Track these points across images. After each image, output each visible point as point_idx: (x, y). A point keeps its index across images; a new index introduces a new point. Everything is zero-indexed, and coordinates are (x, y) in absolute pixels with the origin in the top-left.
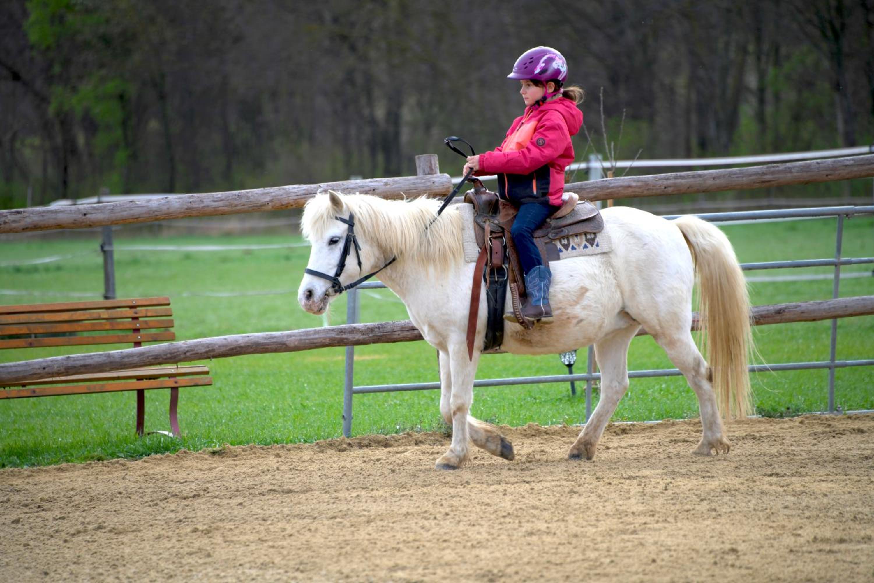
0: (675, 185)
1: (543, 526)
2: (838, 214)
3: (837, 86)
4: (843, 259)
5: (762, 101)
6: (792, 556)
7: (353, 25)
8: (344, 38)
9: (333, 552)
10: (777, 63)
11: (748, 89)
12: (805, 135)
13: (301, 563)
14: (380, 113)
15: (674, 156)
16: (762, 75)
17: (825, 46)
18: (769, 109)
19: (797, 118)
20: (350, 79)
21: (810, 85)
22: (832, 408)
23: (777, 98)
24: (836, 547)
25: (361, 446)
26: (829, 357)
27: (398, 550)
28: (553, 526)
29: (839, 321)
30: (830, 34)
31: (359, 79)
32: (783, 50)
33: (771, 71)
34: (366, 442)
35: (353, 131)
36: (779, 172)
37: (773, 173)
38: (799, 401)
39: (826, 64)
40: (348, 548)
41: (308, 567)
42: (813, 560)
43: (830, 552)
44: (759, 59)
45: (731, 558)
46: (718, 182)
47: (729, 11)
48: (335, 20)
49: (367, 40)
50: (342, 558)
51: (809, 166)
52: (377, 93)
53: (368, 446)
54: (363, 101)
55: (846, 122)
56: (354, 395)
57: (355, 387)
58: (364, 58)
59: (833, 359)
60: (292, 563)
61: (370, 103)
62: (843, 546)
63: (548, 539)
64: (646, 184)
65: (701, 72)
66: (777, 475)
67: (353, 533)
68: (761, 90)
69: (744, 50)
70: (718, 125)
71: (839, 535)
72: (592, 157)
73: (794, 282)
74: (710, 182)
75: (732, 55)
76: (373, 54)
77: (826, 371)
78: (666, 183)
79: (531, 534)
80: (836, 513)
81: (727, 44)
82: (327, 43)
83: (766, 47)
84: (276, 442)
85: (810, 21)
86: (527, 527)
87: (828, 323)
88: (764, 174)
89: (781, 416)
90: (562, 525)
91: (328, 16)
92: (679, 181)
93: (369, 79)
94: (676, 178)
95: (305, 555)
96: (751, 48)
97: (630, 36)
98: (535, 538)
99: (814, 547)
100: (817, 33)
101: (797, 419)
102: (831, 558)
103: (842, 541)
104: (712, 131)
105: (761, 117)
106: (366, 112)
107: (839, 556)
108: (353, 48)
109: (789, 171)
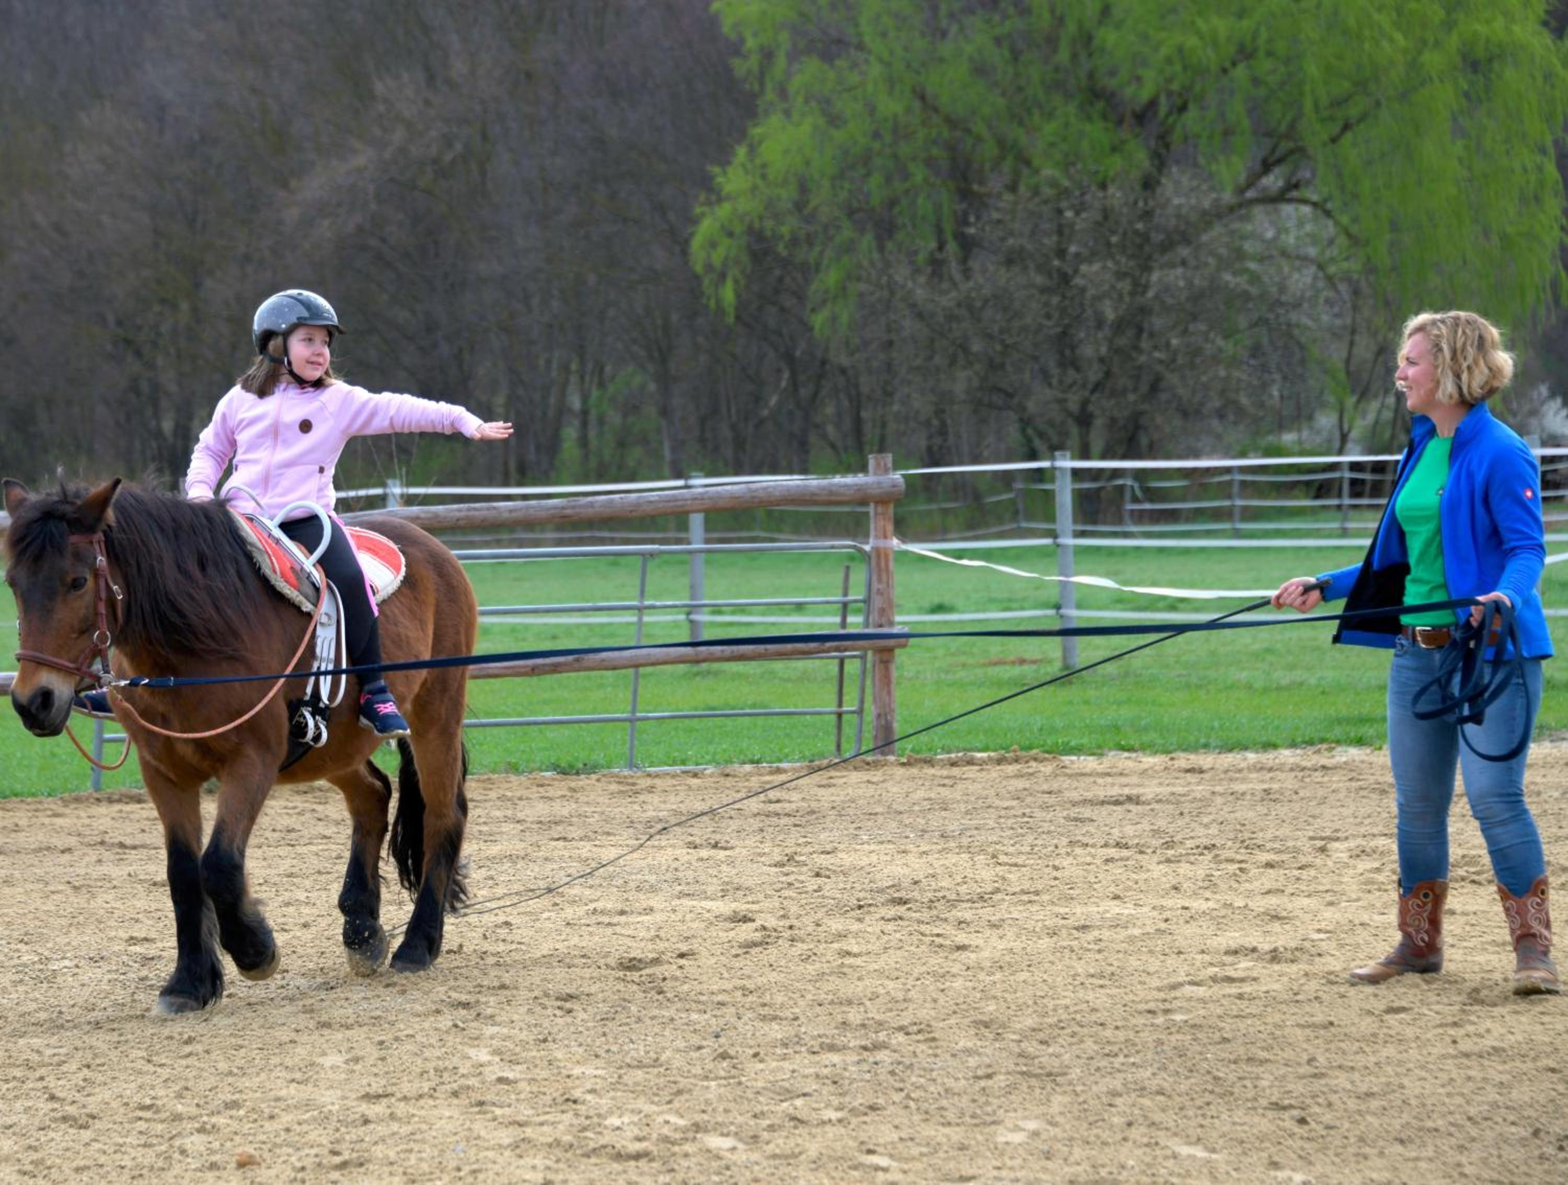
0: (467, 518)
1: (302, 896)
2: (642, 554)
3: (665, 412)
4: (647, 603)
5: (584, 424)
6: (568, 930)
7: (139, 328)
8: (128, 342)
9: (64, 922)
10: (602, 385)
11: (570, 410)
12: (631, 462)
13: (26, 934)
14: (167, 425)
15: (490, 484)
16: (585, 398)
17: (651, 368)
18: (592, 434)
19: (622, 444)
20: (134, 388)
21: (636, 409)
22: (632, 765)
23: (601, 421)
24: (615, 919)
25: (110, 801)
26: (629, 708)
27: (137, 921)
28: (313, 895)
29: (642, 670)
30: (656, 354)
31: (145, 387)
32: (608, 369)
33: (595, 393)
34: (116, 797)
35: (137, 445)
36: (581, 506)
37: (573, 507)
38: (598, 757)
39: (652, 387)
40: (81, 918)
41: (34, 938)
42: (591, 934)
43: (609, 924)
44: (582, 378)
45: (503, 932)
46: (514, 515)
47: (550, 326)
48: (119, 323)
49: (155, 344)
50: (72, 929)
51: (612, 501)
52: (164, 403)
53: (119, 801)
54: (149, 412)
55: (674, 450)
56: (106, 745)
57: (107, 736)
58: (151, 366)
59: (634, 711)
60: (15, 934)
61: (157, 416)
62: (623, 919)
63: (306, 910)
64: (436, 516)
65: (521, 391)
66: (565, 839)
67: (88, 901)
68: (585, 412)
69: (565, 368)
70: (538, 448)
71: (619, 906)
72: (390, 482)
73: (610, 624)
74: (506, 515)
75: (554, 374)
76: (160, 361)
77: (628, 724)
78: (457, 514)
79: (288, 904)
80: (621, 881)
81: (549, 362)
82: (109, 347)
83: (590, 366)
84: (16, 795)
85: (635, 341)
86: (287, 896)
87: (631, 671)
88: (563, 508)
89: (578, 773)
90: (324, 894)
91: (111, 318)
92: (472, 513)
93: (156, 387)
94: (469, 510)
95: (31, 925)
96: (574, 367)
97: (445, 349)
98: (291, 909)
99: (593, 919)
100: (643, 353)
101: (594, 776)
102: (609, 931)
103: (622, 913)
104: (531, 456)
105: (583, 442)
106: (153, 423)
107: (618, 929)
108: (138, 354)
109: (591, 505)
